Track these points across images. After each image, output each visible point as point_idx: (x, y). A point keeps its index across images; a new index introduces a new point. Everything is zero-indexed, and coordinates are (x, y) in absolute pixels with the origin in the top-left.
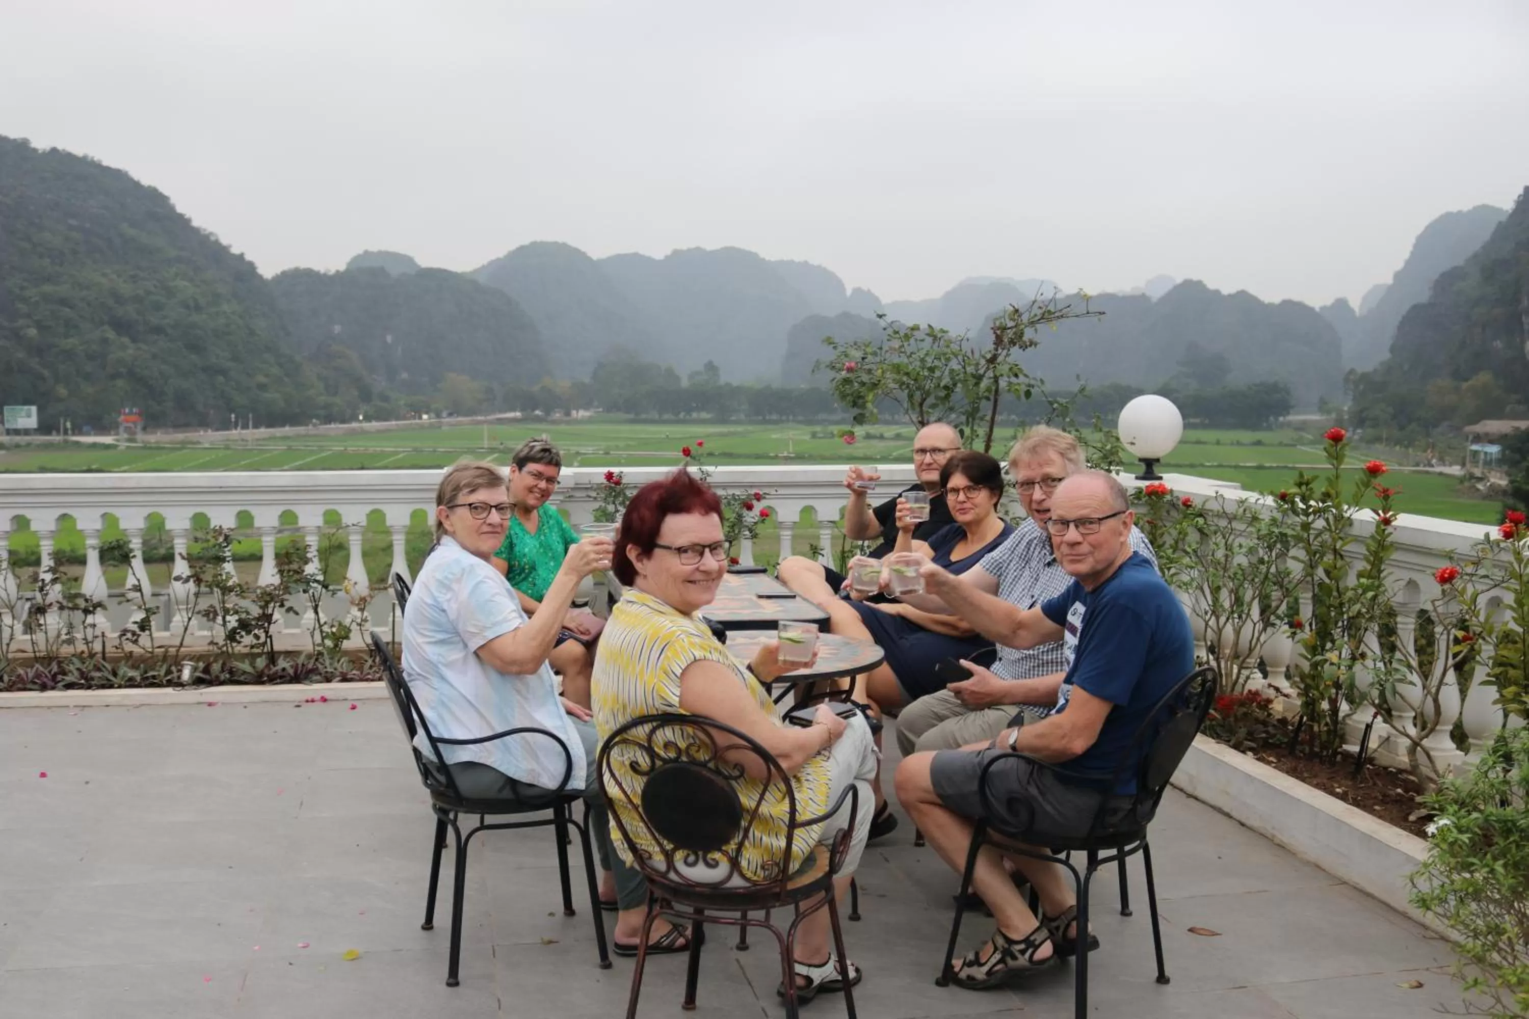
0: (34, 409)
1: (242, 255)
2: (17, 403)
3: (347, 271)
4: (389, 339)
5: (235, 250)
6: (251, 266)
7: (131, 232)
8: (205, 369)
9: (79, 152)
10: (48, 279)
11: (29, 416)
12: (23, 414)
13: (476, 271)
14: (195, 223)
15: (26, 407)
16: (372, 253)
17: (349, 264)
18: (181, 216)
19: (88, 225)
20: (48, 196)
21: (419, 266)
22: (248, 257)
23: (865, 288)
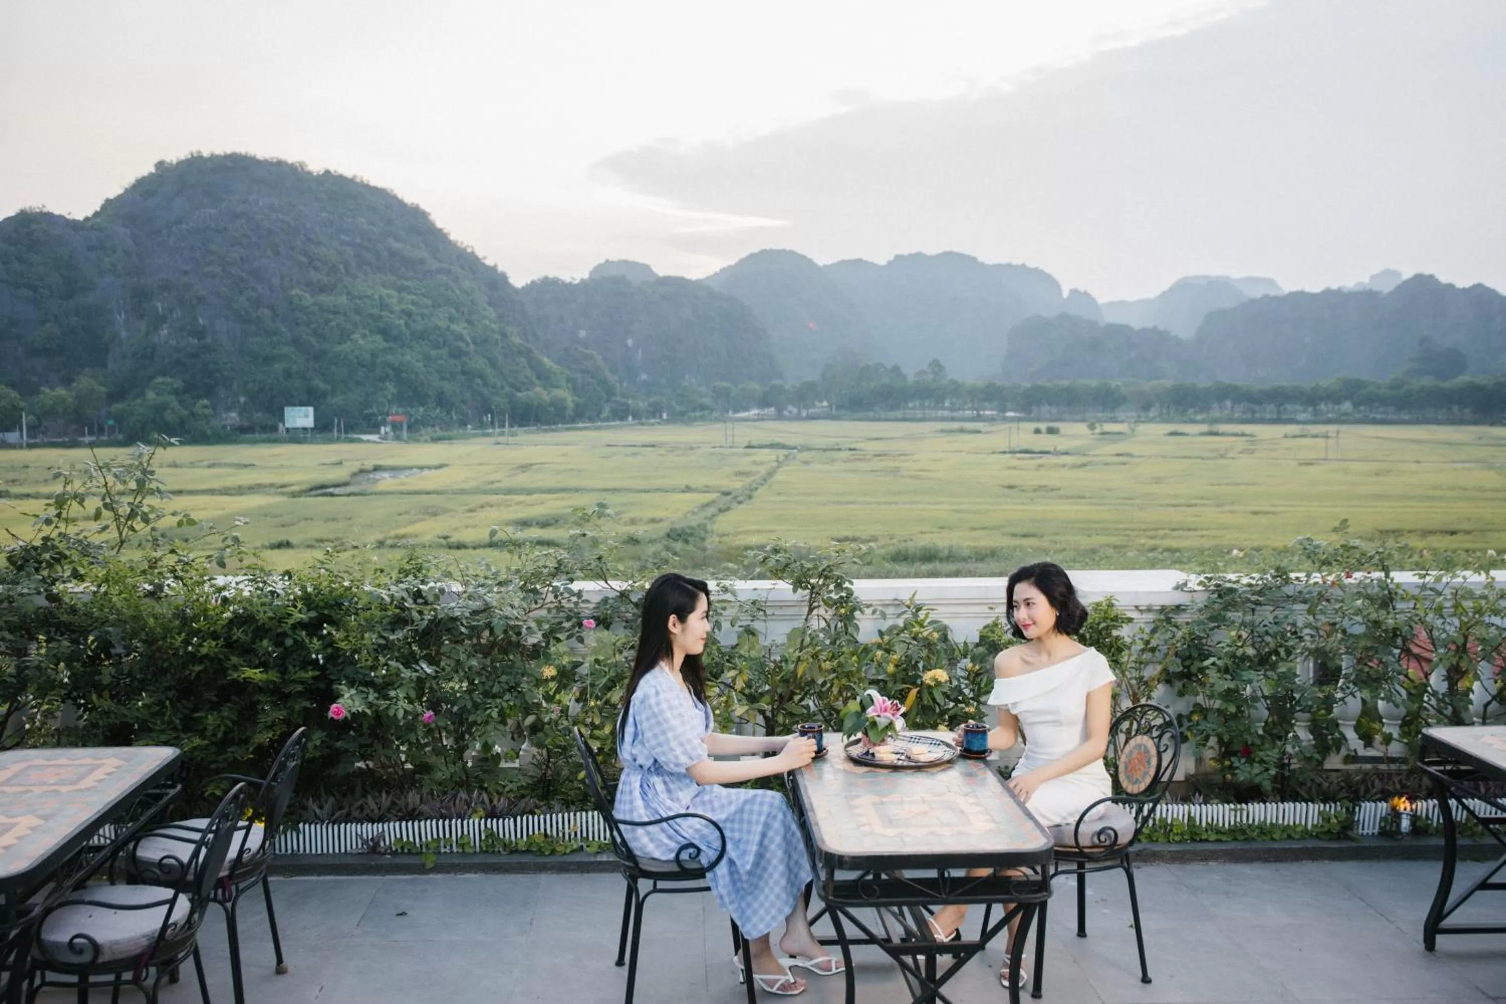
0: (311, 410)
1: (495, 266)
2: (294, 405)
3: (591, 279)
4: (630, 342)
5: (489, 262)
6: (504, 277)
7: (397, 245)
8: (464, 373)
9: (348, 174)
10: (322, 290)
11: (307, 416)
12: (302, 414)
13: (708, 278)
14: (452, 237)
15: (304, 408)
16: (613, 262)
17: (591, 273)
18: (440, 231)
19: (358, 241)
20: (324, 214)
21: (655, 275)
22: (500, 269)
23: (1082, 289)
